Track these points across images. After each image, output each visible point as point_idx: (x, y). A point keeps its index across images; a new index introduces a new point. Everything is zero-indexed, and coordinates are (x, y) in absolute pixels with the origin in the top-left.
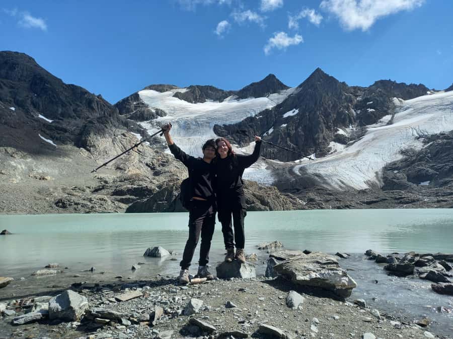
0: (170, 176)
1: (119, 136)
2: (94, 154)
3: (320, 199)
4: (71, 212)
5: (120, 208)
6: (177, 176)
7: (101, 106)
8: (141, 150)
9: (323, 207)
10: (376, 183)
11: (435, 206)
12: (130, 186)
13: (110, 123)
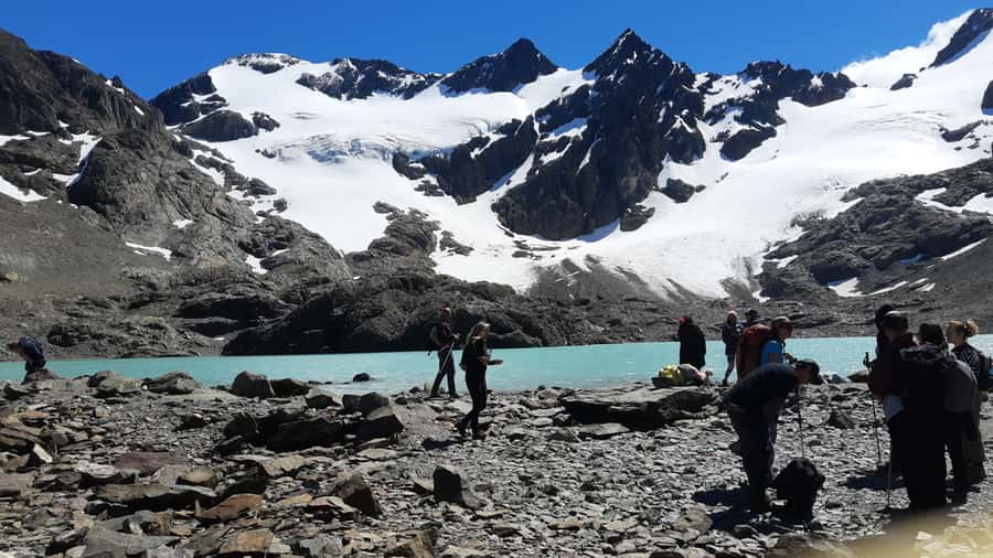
0: (299, 272)
1: (173, 179)
2: (115, 221)
3: (632, 320)
4: (86, 356)
5: (199, 345)
6: (316, 271)
7: (120, 104)
8: (226, 211)
9: (641, 336)
10: (745, 286)
11: (863, 332)
12: (216, 296)
13: (149, 146)
